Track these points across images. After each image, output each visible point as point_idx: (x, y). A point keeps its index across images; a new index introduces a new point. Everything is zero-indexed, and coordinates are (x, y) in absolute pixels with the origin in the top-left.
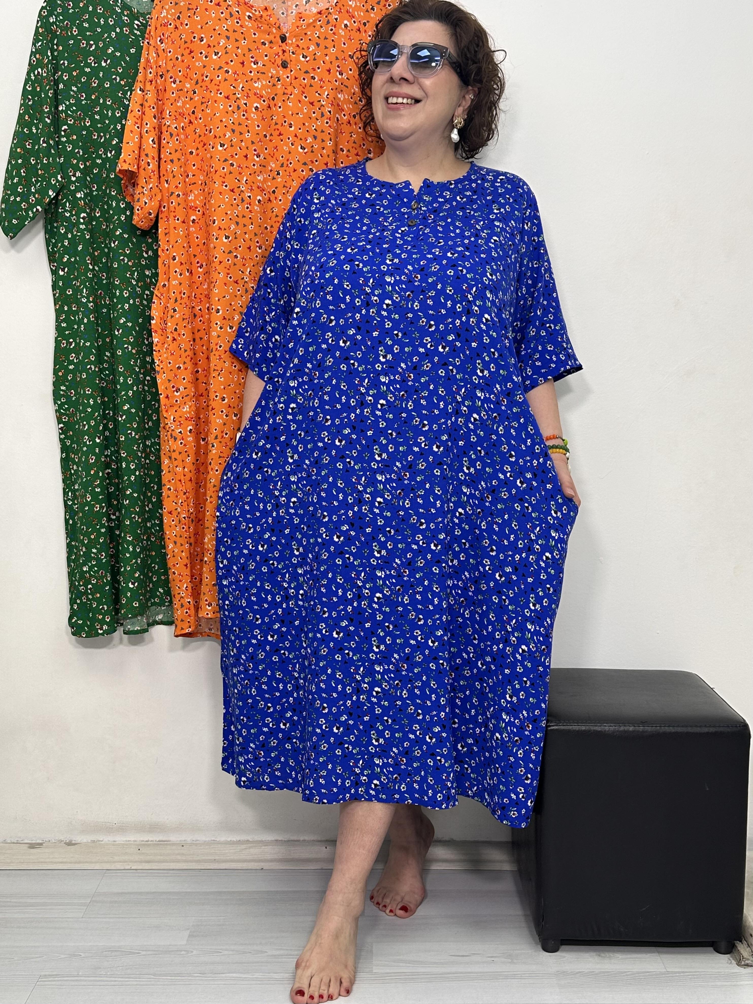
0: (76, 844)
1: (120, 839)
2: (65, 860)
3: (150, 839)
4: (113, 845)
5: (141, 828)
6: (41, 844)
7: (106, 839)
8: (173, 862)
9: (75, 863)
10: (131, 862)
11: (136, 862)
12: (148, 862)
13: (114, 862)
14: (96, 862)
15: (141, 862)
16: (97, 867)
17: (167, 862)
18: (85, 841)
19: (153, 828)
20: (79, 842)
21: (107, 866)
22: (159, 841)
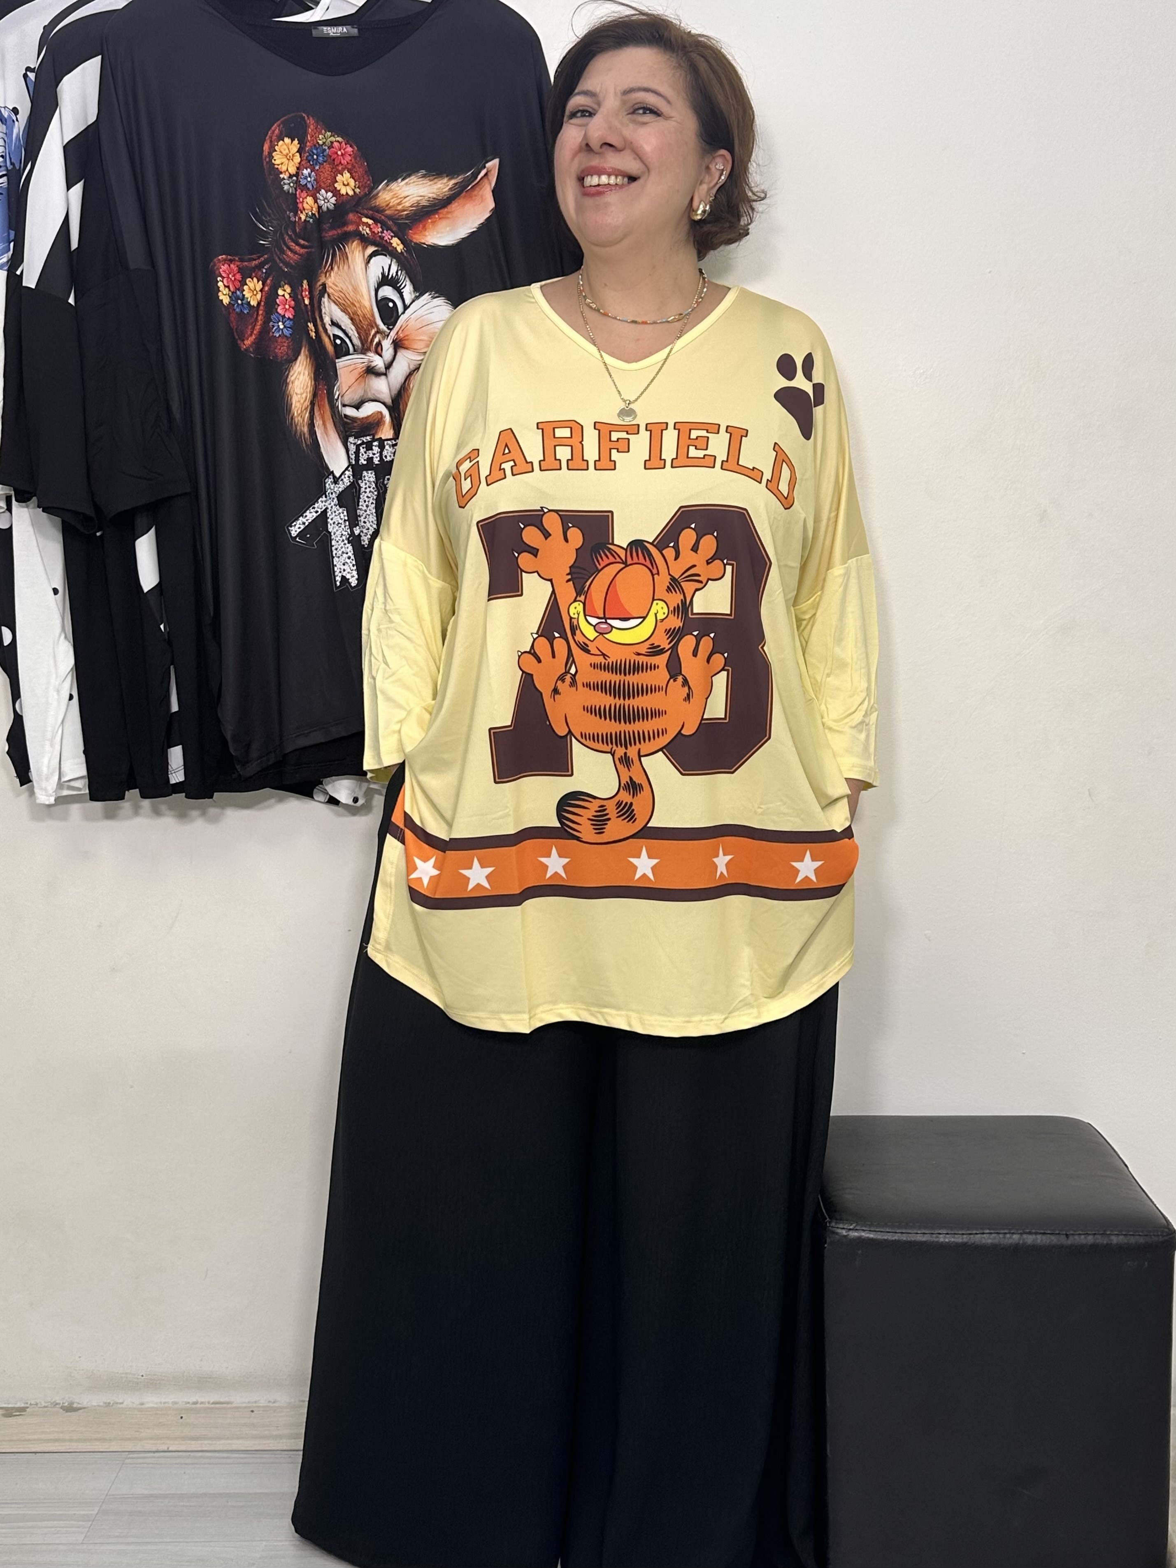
0: (80, 1409)
1: (151, 1400)
2: (61, 1436)
3: (200, 1400)
4: (140, 1410)
5: (183, 1382)
6: (23, 1409)
7: (129, 1400)
8: (238, 1438)
9: (78, 1440)
10: (168, 1438)
11: (176, 1439)
12: (196, 1439)
13: (142, 1439)
14: (110, 1440)
15: (184, 1438)
16: (114, 1446)
17: (228, 1438)
18: (95, 1404)
19: (203, 1382)
20: (85, 1404)
21: (130, 1446)
22: (213, 1403)
